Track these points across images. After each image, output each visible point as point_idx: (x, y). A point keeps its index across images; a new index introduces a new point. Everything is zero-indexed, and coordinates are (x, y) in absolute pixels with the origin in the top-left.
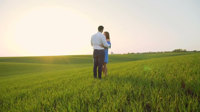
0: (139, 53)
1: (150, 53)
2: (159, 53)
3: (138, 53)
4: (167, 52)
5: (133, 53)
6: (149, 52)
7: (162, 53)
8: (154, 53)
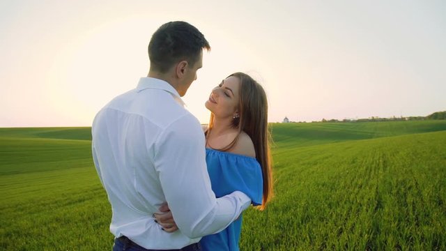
0: (349, 121)
1: (373, 120)
2: (395, 119)
3: (345, 121)
4: (415, 118)
5: (333, 121)
6: (371, 118)
7: (403, 119)
8: (384, 120)
